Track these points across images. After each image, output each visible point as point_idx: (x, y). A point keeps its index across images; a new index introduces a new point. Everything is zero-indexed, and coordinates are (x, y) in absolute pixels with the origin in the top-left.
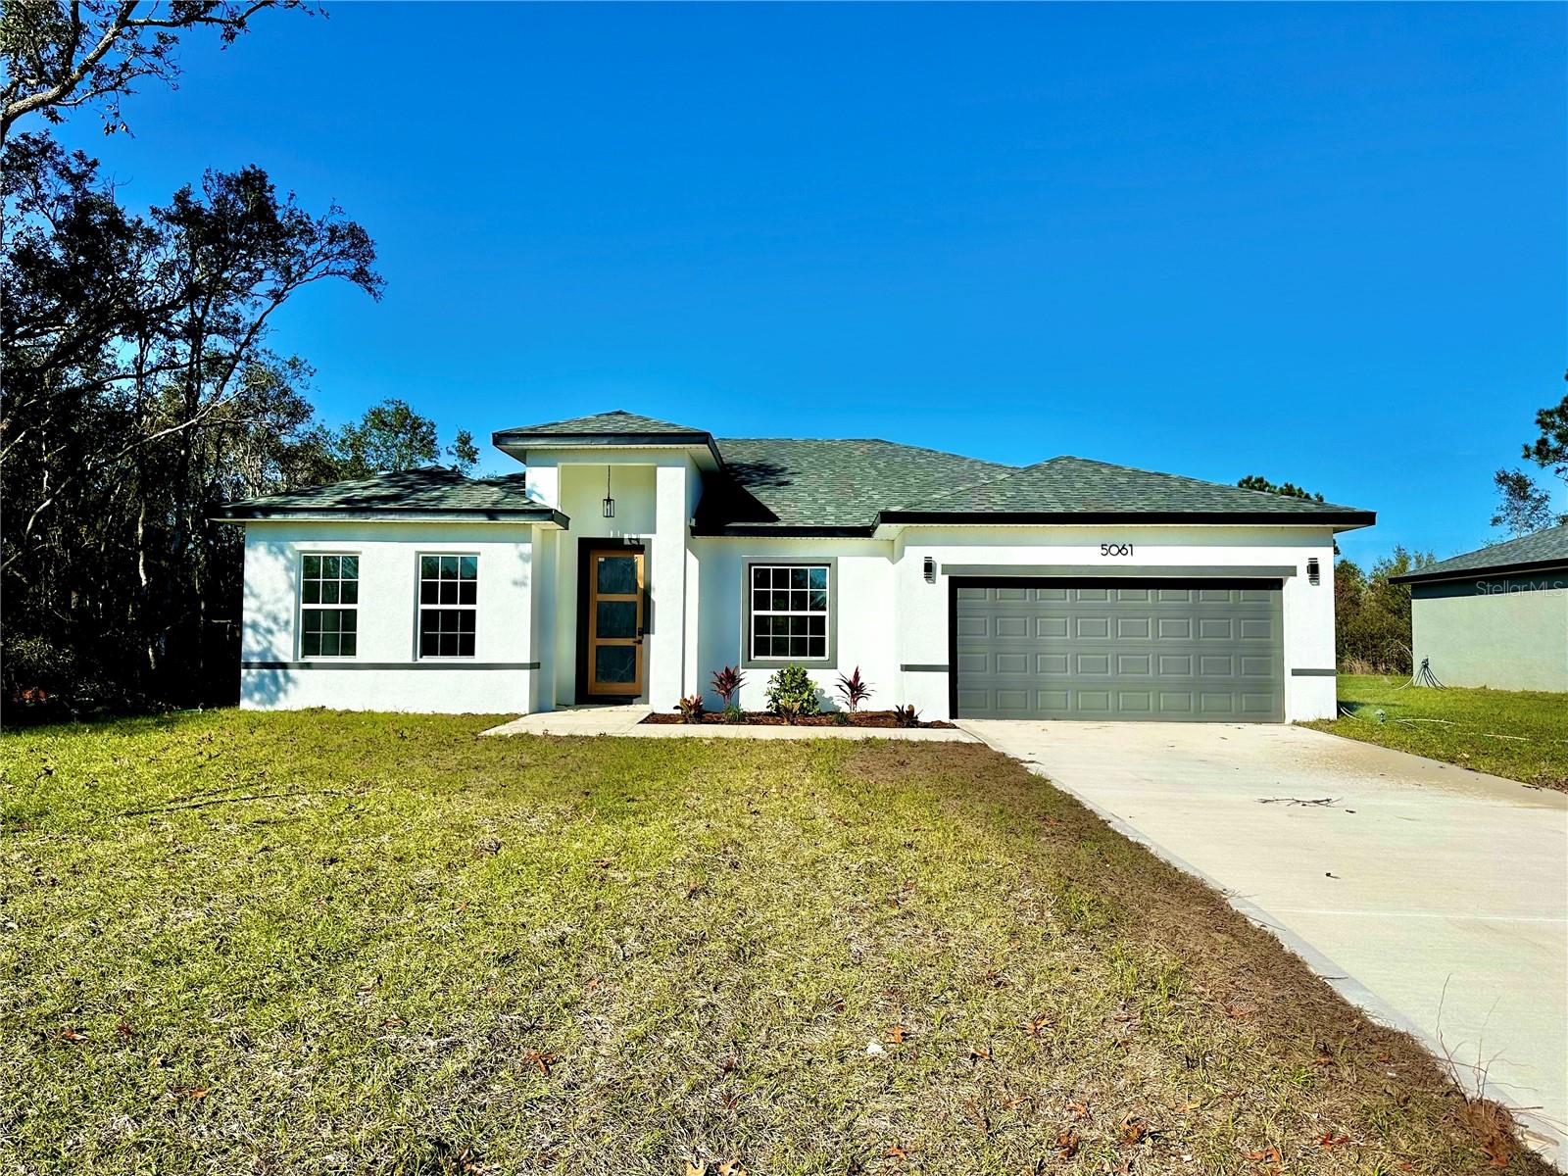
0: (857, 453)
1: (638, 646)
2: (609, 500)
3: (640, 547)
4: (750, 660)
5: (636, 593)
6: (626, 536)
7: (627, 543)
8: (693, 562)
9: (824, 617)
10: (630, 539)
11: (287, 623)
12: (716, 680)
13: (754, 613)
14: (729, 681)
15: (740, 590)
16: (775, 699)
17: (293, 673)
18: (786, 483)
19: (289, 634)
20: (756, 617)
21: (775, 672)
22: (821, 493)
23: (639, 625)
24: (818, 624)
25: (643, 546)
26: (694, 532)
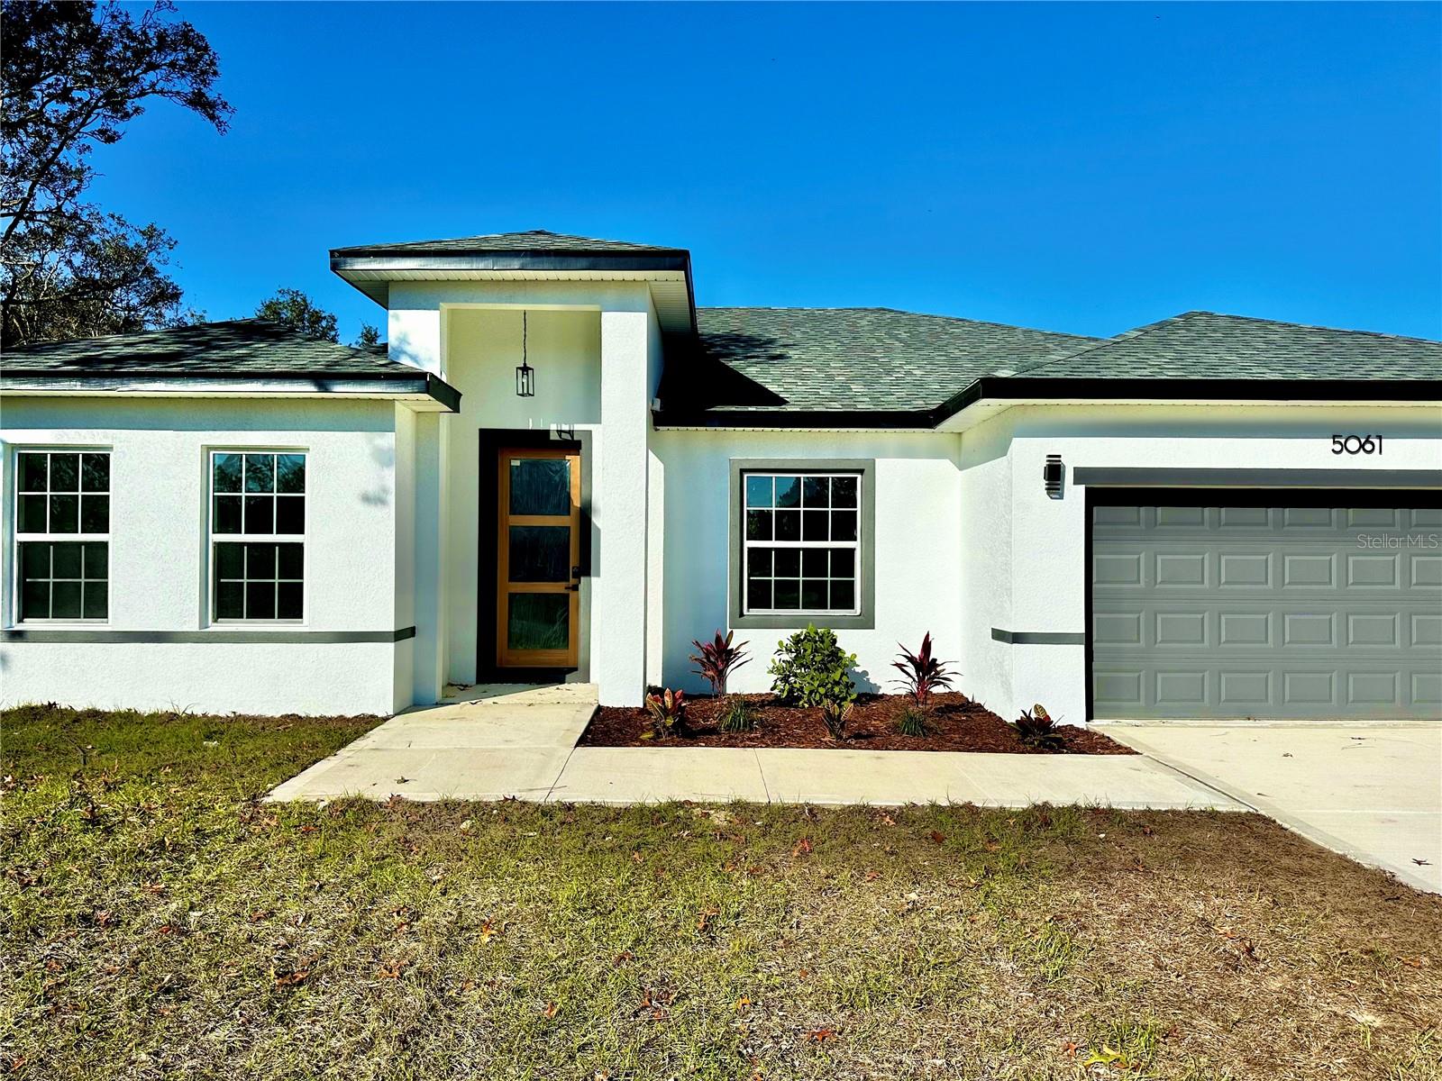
1: (572, 597)
2: (525, 369)
3: (572, 445)
4: (742, 615)
5: (569, 514)
6: (553, 427)
7: (554, 437)
8: (657, 466)
9: (852, 551)
10: (560, 432)
12: (702, 655)
13: (749, 544)
14: (721, 657)
15: (725, 508)
18: (781, 357)
20: (751, 550)
21: (786, 635)
22: (835, 368)
23: (574, 561)
24: (844, 560)
25: (579, 443)
26: (660, 419)
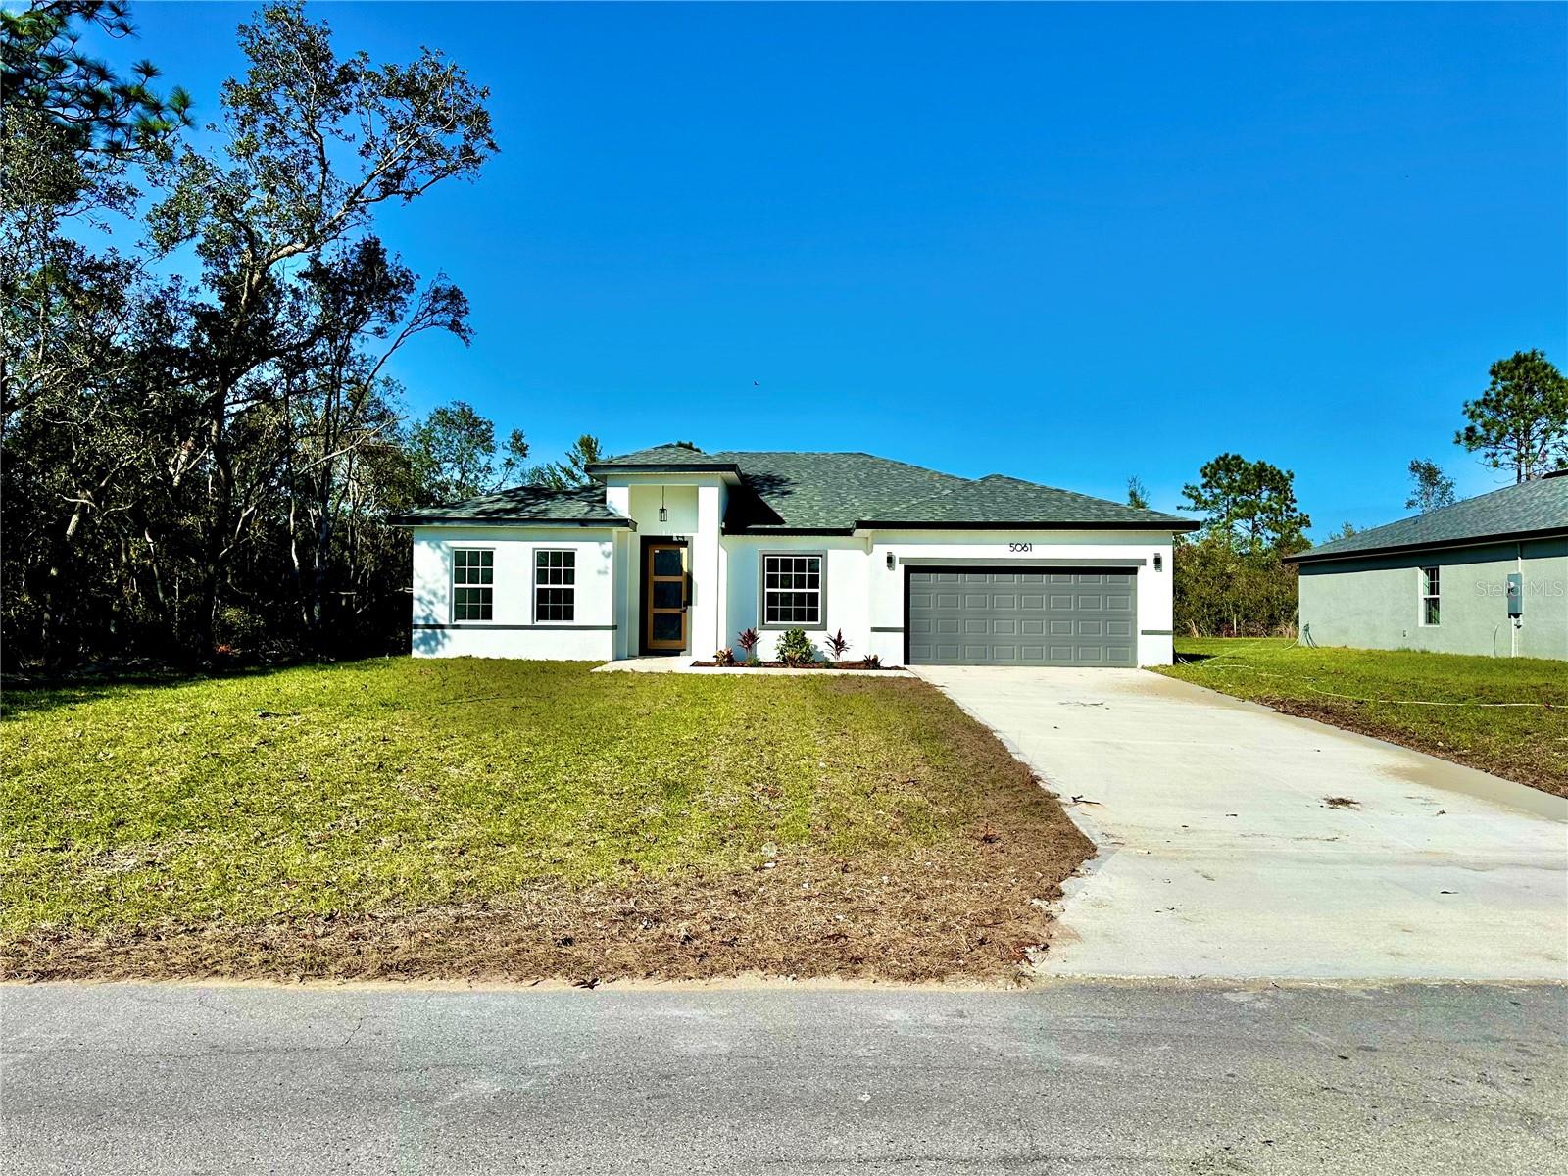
0: (845, 465)
1: (683, 614)
2: (663, 510)
3: (684, 543)
4: (764, 624)
5: (682, 577)
6: (675, 535)
7: (675, 539)
8: (724, 554)
9: (817, 594)
10: (678, 537)
11: (444, 597)
12: (741, 638)
13: (767, 590)
14: (750, 639)
15: (756, 573)
16: (782, 652)
17: (447, 632)
18: (788, 493)
19: (446, 604)
20: (768, 593)
21: (782, 633)
22: (816, 500)
23: (684, 598)
24: (814, 598)
25: (687, 542)
26: (724, 532)
